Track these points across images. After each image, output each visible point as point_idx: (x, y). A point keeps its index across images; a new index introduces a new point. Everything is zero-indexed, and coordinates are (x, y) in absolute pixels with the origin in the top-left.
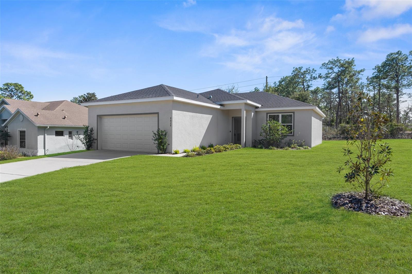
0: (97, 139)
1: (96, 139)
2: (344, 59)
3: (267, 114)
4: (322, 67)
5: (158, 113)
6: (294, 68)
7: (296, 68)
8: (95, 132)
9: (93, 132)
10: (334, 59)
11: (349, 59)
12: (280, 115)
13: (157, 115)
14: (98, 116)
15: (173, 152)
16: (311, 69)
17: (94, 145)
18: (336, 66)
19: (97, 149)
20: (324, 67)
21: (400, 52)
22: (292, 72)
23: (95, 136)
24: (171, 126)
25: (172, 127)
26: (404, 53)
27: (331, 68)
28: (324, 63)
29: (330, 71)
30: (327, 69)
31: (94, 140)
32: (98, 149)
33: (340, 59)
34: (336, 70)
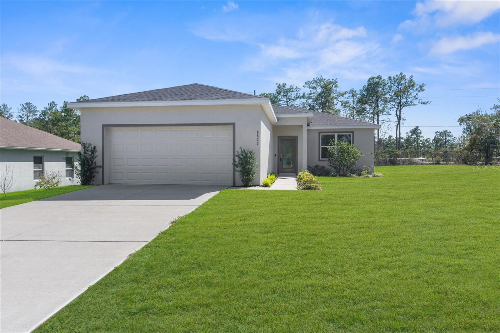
0: (103, 167)
1: (100, 167)
2: (328, 79)
3: (320, 133)
4: (305, 86)
5: (233, 124)
6: (277, 83)
7: (280, 84)
8: (99, 152)
9: (96, 154)
10: (318, 77)
11: (333, 79)
12: (336, 135)
13: (231, 127)
14: (103, 126)
15: (262, 184)
16: (295, 88)
17: (99, 176)
18: (319, 86)
19: (103, 183)
20: (307, 86)
21: (380, 77)
22: (277, 89)
23: (98, 161)
24: (257, 143)
25: (260, 145)
26: (383, 78)
27: (314, 88)
28: (308, 82)
29: (313, 91)
30: (310, 88)
31: (97, 168)
32: (105, 183)
33: (324, 78)
34: (319, 90)
